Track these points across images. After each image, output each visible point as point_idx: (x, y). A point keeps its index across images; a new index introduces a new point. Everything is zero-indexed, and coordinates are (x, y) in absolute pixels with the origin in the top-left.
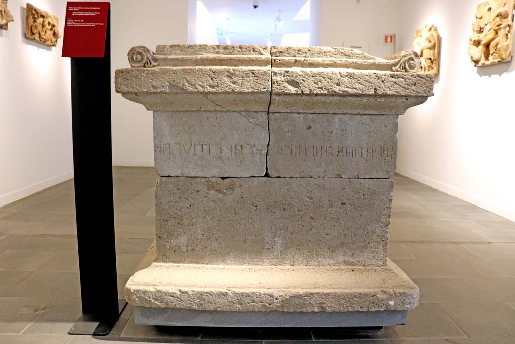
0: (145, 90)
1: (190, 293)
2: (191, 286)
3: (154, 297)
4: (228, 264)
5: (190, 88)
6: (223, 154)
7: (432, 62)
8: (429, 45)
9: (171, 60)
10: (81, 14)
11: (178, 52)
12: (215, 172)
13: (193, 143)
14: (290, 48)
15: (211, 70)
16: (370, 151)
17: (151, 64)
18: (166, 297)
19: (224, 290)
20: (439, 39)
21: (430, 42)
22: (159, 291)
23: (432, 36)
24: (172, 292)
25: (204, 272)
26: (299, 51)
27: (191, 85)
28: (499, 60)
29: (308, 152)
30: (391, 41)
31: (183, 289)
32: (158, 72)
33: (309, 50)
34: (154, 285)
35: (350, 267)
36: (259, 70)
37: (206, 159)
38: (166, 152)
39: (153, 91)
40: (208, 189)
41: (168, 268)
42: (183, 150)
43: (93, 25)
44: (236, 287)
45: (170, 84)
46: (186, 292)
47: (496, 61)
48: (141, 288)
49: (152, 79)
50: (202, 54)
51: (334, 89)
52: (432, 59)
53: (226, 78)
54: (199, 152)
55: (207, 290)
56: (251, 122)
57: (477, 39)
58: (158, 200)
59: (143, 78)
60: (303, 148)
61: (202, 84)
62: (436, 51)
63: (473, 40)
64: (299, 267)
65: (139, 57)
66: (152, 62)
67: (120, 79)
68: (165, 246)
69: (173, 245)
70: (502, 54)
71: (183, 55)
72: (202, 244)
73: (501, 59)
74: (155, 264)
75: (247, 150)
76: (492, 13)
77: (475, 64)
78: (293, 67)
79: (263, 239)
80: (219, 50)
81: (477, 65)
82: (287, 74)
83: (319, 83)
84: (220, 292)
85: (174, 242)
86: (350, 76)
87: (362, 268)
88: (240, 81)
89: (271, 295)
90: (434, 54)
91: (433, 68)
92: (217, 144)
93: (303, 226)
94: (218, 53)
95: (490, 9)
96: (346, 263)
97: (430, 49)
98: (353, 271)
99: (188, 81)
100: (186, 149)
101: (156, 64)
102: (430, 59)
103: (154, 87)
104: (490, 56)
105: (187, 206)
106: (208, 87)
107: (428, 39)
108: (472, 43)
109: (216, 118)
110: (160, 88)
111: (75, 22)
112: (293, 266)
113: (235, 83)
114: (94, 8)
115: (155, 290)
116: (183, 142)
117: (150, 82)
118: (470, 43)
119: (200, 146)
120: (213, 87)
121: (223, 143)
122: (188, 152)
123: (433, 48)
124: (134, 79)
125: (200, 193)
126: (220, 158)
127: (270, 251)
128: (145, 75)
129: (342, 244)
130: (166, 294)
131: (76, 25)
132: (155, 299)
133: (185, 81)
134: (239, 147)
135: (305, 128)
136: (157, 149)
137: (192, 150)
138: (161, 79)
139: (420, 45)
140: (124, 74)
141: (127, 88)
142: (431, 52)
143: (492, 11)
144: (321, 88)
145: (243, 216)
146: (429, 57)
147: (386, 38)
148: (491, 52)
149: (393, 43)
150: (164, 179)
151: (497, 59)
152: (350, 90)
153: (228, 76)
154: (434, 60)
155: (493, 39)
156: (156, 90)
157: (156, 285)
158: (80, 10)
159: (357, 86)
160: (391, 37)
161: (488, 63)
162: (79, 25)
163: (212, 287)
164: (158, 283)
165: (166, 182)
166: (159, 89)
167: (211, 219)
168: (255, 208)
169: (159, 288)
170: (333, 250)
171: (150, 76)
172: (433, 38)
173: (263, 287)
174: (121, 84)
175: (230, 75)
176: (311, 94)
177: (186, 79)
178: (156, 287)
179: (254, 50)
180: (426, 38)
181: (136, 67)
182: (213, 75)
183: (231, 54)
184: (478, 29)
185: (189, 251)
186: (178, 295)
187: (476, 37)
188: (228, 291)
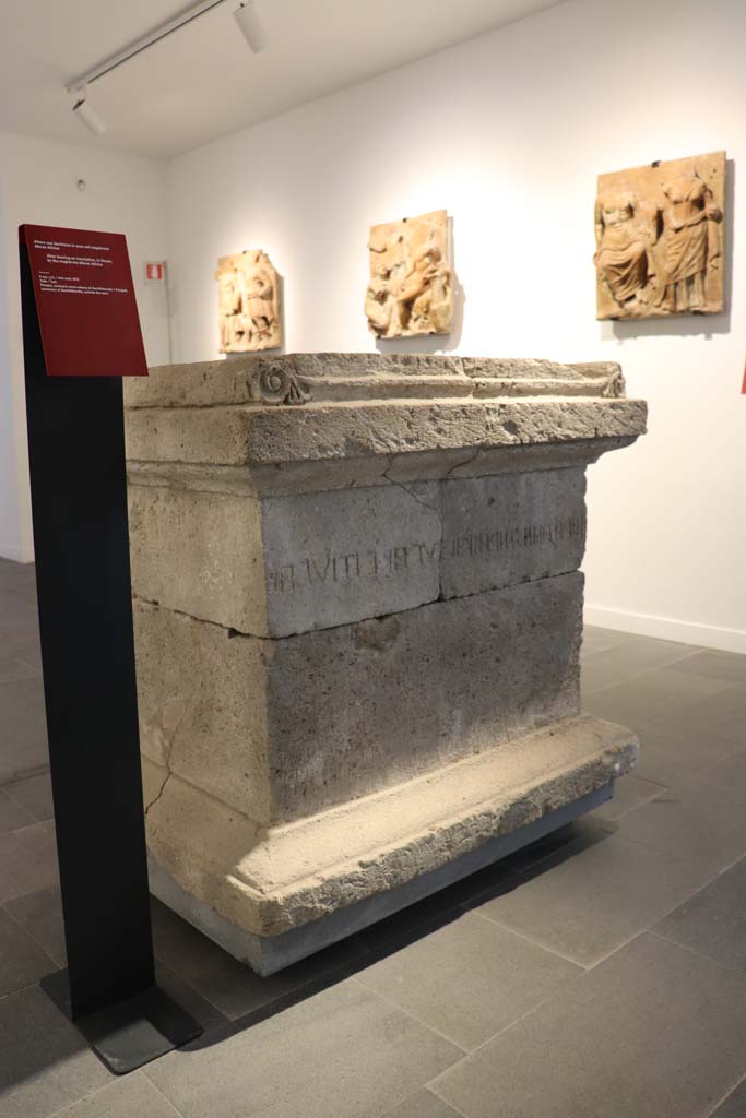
0: (306, 456)
1: (379, 861)
2: (373, 847)
3: (321, 896)
4: (392, 785)
5: (380, 447)
6: (379, 571)
7: (268, 324)
8: (262, 291)
9: (335, 387)
10: (68, 260)
11: (335, 369)
12: (367, 610)
13: (332, 557)
14: (489, 360)
15: (407, 408)
16: (559, 530)
17: (299, 396)
18: (342, 888)
19: (426, 833)
20: (279, 279)
21: (261, 284)
22: (330, 881)
23: (264, 273)
24: (351, 874)
25: (365, 813)
26: (501, 366)
27: (381, 439)
28: (433, 330)
29: (491, 544)
30: (160, 277)
31: (366, 858)
32: (327, 415)
33: (512, 365)
34: (313, 873)
35: (547, 729)
36: (471, 406)
37: (354, 586)
38: (287, 585)
39: (320, 456)
40: (358, 646)
41: (303, 830)
42: (314, 576)
43: (103, 291)
44: (438, 821)
45: (348, 440)
46: (373, 863)
47: (427, 331)
48: (295, 889)
49: (317, 431)
50: (373, 374)
51: (556, 433)
52: (269, 319)
53: (428, 424)
54: (341, 574)
55: (403, 843)
56: (419, 502)
57: (382, 289)
58: (273, 693)
59: (301, 429)
60: (485, 539)
61: (395, 437)
62: (275, 302)
63: (377, 291)
64: (488, 753)
65: (277, 380)
66: (301, 392)
67: (257, 434)
68: (286, 787)
69: (301, 780)
70: (438, 321)
71: (345, 375)
72: (347, 759)
73: (437, 328)
74: (275, 832)
75: (413, 557)
76: (405, 247)
77: (376, 335)
78: (499, 395)
79: (438, 719)
80: (396, 365)
81: (383, 337)
82: (502, 410)
83: (539, 424)
84: (423, 839)
85: (302, 774)
86: (572, 409)
87: (557, 726)
88: (447, 428)
89: (489, 815)
90: (271, 308)
91: (270, 336)
92: (369, 553)
93: (487, 678)
94: (395, 371)
95: (401, 239)
96: (540, 724)
97: (262, 298)
98: (552, 734)
99: (375, 432)
100: (320, 571)
101: (307, 396)
102: (264, 318)
103: (322, 449)
104: (412, 321)
105: (324, 690)
106: (404, 441)
107: (256, 278)
108: (372, 295)
109: (368, 501)
110: (331, 451)
111: (60, 282)
112: (478, 753)
113: (440, 431)
114: (97, 248)
115: (321, 883)
116: (315, 558)
117: (314, 437)
118: (368, 297)
119: (343, 561)
120: (410, 441)
121: (378, 550)
122: (323, 575)
123: (268, 296)
124: (284, 432)
125: (346, 657)
126: (377, 579)
127: (447, 737)
128: (304, 423)
129: (532, 694)
130: (341, 881)
131: (63, 289)
132: (321, 901)
133: (370, 431)
134: (401, 553)
135: (486, 502)
136: (270, 580)
137: (330, 571)
138: (333, 430)
139: (233, 289)
140: (266, 423)
141: (271, 452)
142: (265, 303)
143: (404, 242)
144: (541, 433)
145: (410, 685)
146: (262, 314)
147: (149, 268)
148: (414, 315)
149: (163, 280)
150: (284, 644)
151: (427, 326)
152: (571, 433)
153: (431, 419)
154: (273, 320)
155: (419, 294)
156: (325, 456)
157: (316, 872)
158: (63, 251)
159: (580, 426)
160: (159, 268)
161: (406, 333)
162: (71, 290)
163: (406, 835)
164: (317, 867)
165: (288, 649)
166: (329, 453)
167: (362, 704)
168: (426, 664)
169: (327, 874)
170: (523, 707)
171: (314, 425)
172: (268, 277)
173: (472, 805)
174: (260, 446)
175: (434, 415)
176: (531, 444)
177: (372, 427)
178: (318, 875)
179: (446, 366)
180: (253, 275)
181: (272, 404)
182: (411, 419)
183: (415, 373)
184: (384, 273)
185: (328, 782)
186: (360, 875)
187: (379, 286)
188: (433, 832)
